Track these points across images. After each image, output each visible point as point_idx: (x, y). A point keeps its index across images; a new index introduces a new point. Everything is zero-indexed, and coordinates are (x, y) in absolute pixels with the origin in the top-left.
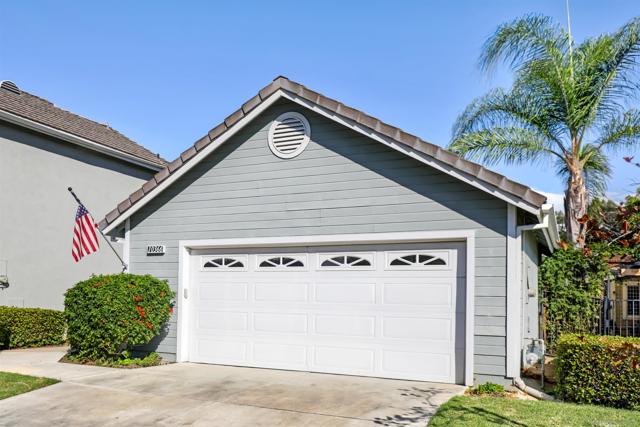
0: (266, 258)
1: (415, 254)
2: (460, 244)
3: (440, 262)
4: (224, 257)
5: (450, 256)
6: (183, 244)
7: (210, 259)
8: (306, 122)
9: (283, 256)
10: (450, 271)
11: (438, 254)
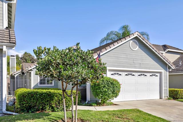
1: (153, 74)
2: (161, 73)
3: (157, 76)
4: (116, 73)
6: (108, 68)
7: (113, 73)
8: (137, 43)
9: (130, 73)
10: (158, 78)
11: (157, 74)
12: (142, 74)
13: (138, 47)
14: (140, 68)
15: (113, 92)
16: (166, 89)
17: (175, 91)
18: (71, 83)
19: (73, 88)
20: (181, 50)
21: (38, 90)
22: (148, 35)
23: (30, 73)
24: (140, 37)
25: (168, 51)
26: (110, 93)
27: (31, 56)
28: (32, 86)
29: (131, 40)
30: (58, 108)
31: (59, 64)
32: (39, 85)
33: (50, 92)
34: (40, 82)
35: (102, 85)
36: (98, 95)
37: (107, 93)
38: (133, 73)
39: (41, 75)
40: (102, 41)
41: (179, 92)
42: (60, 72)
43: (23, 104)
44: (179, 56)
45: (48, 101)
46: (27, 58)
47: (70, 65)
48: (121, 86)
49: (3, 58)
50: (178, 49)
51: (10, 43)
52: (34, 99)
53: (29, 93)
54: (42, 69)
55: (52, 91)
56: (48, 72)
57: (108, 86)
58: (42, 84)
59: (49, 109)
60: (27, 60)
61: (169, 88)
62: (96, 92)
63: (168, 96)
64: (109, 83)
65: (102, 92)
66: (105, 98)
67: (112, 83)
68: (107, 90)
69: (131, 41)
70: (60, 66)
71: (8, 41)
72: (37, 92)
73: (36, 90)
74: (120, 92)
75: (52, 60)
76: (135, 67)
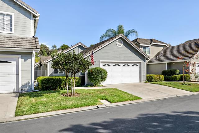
0: (114, 64)
2: (140, 63)
3: (137, 65)
4: (107, 64)
5: (139, 64)
6: (100, 61)
7: (104, 64)
8: (122, 41)
9: (117, 64)
10: (139, 67)
11: (137, 64)
12: (126, 64)
13: (122, 44)
14: (124, 60)
15: (102, 78)
16: (144, 74)
17: (151, 76)
18: (70, 72)
19: (72, 75)
20: (164, 43)
21: (53, 77)
22: (136, 32)
23: (47, 65)
24: (124, 37)
25: (153, 44)
26: (99, 78)
27: (47, 47)
28: (48, 75)
29: (117, 39)
30: (65, 88)
31: (63, 62)
32: (53, 74)
33: (60, 78)
34: (54, 72)
35: (94, 73)
36: (92, 80)
37: (97, 78)
38: (119, 64)
39: (54, 68)
40: (102, 37)
41: (154, 77)
42: (64, 66)
43: (44, 86)
44: (162, 48)
45: (58, 84)
46: (43, 49)
47: (69, 62)
48: (108, 73)
49: (33, 58)
50: (162, 42)
51: (37, 49)
52: (50, 82)
53: (47, 79)
54: (55, 65)
55: (61, 77)
56: (58, 67)
57: (98, 73)
58: (55, 73)
59: (59, 89)
60: (43, 52)
61: (147, 74)
62: (90, 78)
63: (146, 80)
64: (99, 71)
65: (94, 78)
66: (96, 82)
67: (101, 72)
68: (97, 76)
69: (117, 41)
70: (64, 64)
71: (36, 48)
72: (52, 78)
73: (51, 77)
74: (107, 78)
75: (60, 61)
76: (121, 60)
